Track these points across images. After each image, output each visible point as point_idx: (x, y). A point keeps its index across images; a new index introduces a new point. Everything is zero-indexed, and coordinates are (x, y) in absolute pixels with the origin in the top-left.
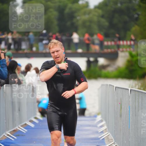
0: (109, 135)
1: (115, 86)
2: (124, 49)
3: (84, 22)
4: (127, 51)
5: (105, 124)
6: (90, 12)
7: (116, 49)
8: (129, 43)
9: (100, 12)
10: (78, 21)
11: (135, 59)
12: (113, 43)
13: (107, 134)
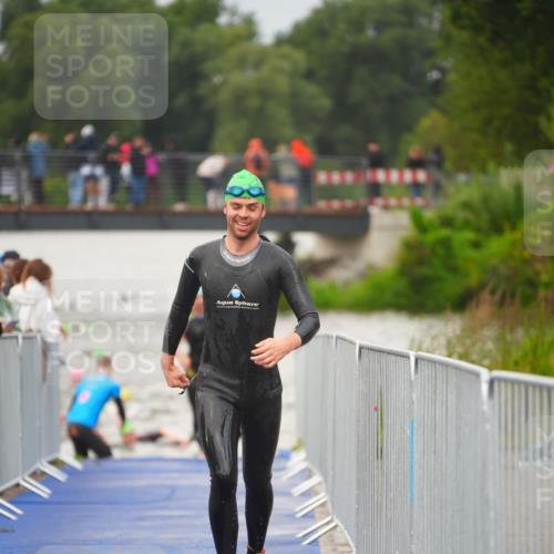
0: (336, 526)
1: (358, 342)
2: (393, 202)
3: (240, 97)
4: (400, 207)
5: (320, 483)
6: (262, 57)
7: (363, 201)
8: (408, 176)
9: (299, 57)
10: (215, 90)
11: (431, 237)
12: (349, 177)
13: (328, 523)
